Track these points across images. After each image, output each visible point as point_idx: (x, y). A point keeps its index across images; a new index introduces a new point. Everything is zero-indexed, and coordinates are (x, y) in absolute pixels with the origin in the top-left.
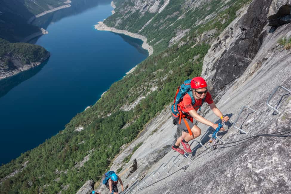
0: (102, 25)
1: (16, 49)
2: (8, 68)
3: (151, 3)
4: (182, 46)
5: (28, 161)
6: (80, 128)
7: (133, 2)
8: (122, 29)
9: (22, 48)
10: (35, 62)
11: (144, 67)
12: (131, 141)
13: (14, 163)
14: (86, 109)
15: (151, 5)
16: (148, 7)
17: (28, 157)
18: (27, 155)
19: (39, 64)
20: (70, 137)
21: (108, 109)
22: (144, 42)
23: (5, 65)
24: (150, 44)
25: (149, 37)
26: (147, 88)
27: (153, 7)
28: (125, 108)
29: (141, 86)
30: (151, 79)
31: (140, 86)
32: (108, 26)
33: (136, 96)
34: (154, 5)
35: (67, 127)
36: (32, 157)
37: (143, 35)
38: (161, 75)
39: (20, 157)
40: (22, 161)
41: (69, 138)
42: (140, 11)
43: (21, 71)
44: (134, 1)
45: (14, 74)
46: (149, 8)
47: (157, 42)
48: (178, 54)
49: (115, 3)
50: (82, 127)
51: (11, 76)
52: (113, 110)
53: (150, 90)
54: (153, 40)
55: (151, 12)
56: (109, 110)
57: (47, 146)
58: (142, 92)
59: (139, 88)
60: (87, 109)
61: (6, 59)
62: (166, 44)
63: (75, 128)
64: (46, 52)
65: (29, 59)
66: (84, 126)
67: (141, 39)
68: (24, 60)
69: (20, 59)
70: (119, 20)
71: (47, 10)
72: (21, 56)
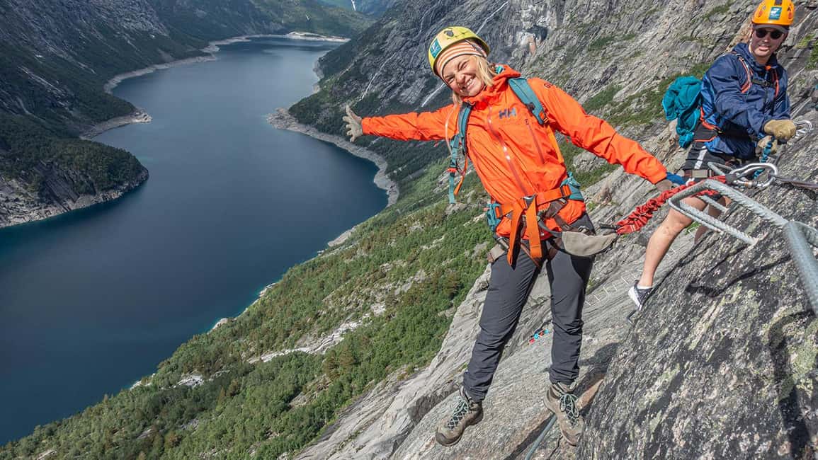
0: (286, 117)
1: (65, 154)
2: (38, 198)
3: (406, 82)
4: (454, 212)
5: (49, 451)
6: (194, 377)
7: (365, 74)
8: (332, 133)
9: (80, 154)
10: (107, 190)
11: (367, 248)
12: (303, 445)
13: (12, 451)
14: (216, 326)
15: (406, 86)
16: (398, 89)
17: (50, 439)
18: (51, 433)
19: (116, 197)
20: (167, 400)
21: (269, 338)
22: (381, 170)
23: (32, 191)
24: (392, 178)
25: (393, 160)
26: (365, 303)
27: (409, 90)
28: (308, 344)
29: (352, 295)
30: (376, 280)
31: (350, 294)
32: (300, 122)
33: (337, 317)
34: (412, 87)
35: (163, 368)
36: (62, 442)
37: (378, 154)
38: (400, 276)
39: (29, 437)
40: (35, 449)
41: (164, 403)
42: (379, 97)
43: (70, 209)
44: (367, 72)
45: (50, 216)
46: (399, 93)
47: (410, 174)
48: (443, 229)
49: (323, 67)
50: (199, 375)
51: (42, 218)
52: (281, 342)
53: (369, 308)
54: (400, 169)
55: (403, 101)
56: (271, 341)
57: (105, 416)
58: (351, 310)
59: (346, 300)
60: (219, 326)
61: (36, 175)
62: (430, 183)
63: (183, 374)
64: (138, 168)
65: (94, 181)
66: (207, 373)
67: (374, 161)
68: (82, 183)
69: (72, 180)
70: (327, 111)
71: (158, 64)
72: (74, 174)
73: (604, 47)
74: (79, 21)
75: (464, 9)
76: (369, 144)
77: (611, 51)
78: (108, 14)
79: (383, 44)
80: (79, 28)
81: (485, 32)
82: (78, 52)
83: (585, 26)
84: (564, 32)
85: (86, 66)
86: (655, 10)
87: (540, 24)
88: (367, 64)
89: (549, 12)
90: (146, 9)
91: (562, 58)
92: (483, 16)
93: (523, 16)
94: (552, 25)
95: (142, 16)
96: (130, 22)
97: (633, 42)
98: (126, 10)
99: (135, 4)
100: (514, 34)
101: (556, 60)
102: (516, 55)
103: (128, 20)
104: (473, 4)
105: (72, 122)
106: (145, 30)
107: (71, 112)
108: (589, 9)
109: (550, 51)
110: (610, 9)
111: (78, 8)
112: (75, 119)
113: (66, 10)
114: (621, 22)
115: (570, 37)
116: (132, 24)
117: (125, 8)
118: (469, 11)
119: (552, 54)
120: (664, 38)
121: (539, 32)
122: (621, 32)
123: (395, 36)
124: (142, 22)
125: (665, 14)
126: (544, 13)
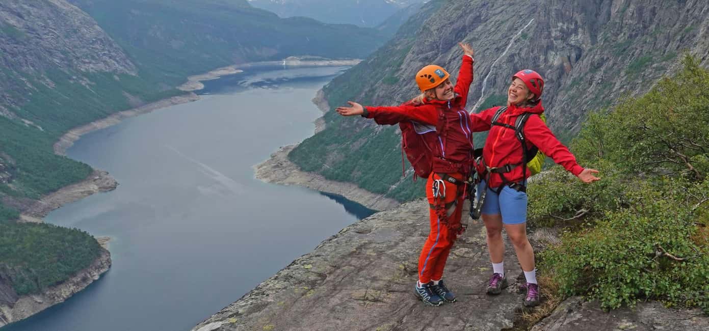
0: (284, 165)
8: (342, 180)
10: (56, 285)
19: (68, 294)
32: (302, 170)
37: (400, 201)
49: (329, 97)
64: (97, 251)
65: (38, 276)
68: (23, 280)
69: (10, 278)
70: (335, 153)
71: (123, 110)
72: (13, 269)
73: (642, 69)
74: (25, 69)
75: (488, 28)
76: (388, 189)
77: (651, 73)
78: (62, 56)
79: (397, 70)
80: (23, 77)
81: (513, 51)
82: (21, 107)
83: (620, 45)
84: (599, 53)
85: (32, 123)
86: (690, 29)
87: (572, 43)
88: (381, 94)
89: (580, 30)
90: (111, 45)
91: (600, 81)
92: (509, 34)
93: (553, 35)
94: (586, 43)
95: (104, 54)
96: (90, 63)
97: (672, 63)
98: (85, 50)
99: (96, 41)
100: (546, 54)
101: (594, 84)
102: (550, 77)
103: (87, 60)
104: (496, 22)
105: (11, 198)
106: (108, 71)
107: (10, 185)
108: (622, 27)
109: (586, 74)
110: (645, 27)
111: (24, 54)
112: (15, 195)
113: (9, 57)
114: (658, 41)
115: (605, 58)
116: (91, 65)
117: (84, 47)
118: (493, 29)
119: (589, 76)
120: (704, 59)
121: (573, 50)
122: (658, 52)
123: (411, 61)
124: (105, 62)
125: (701, 33)
126: (575, 31)
